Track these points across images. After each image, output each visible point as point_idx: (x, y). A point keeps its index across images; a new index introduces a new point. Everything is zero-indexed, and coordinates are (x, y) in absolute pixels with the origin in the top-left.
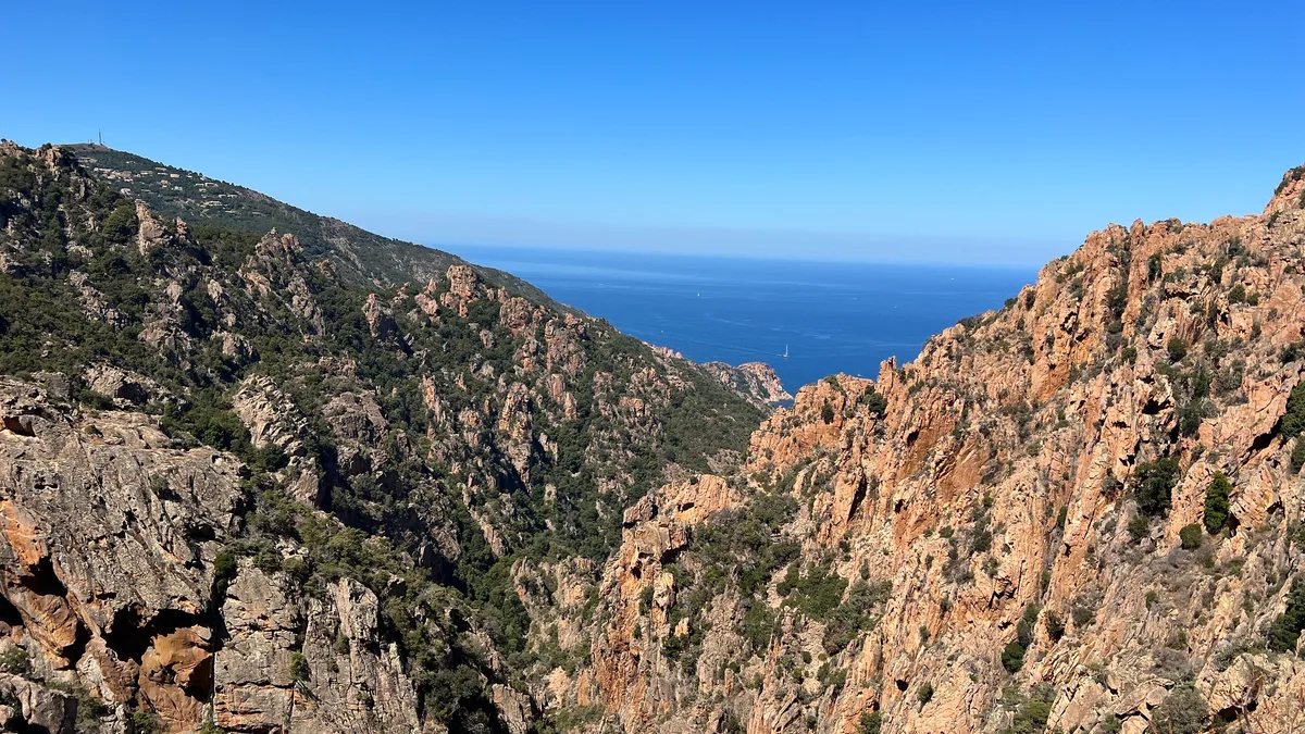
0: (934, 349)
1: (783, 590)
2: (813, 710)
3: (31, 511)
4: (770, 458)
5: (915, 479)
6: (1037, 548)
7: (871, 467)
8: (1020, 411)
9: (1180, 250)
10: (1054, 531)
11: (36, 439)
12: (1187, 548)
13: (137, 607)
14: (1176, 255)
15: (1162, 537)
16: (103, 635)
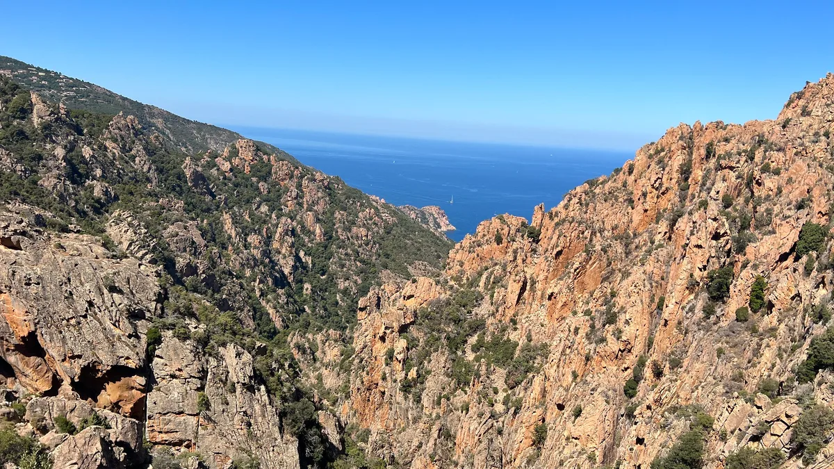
0: (570, 199)
1: (475, 349)
2: (501, 423)
3: (22, 300)
4: (462, 266)
5: (561, 279)
6: (645, 322)
7: (529, 272)
8: (626, 239)
9: (727, 140)
10: (655, 311)
11: (23, 252)
12: (741, 321)
13: (96, 364)
14: (724, 143)
15: (723, 315)
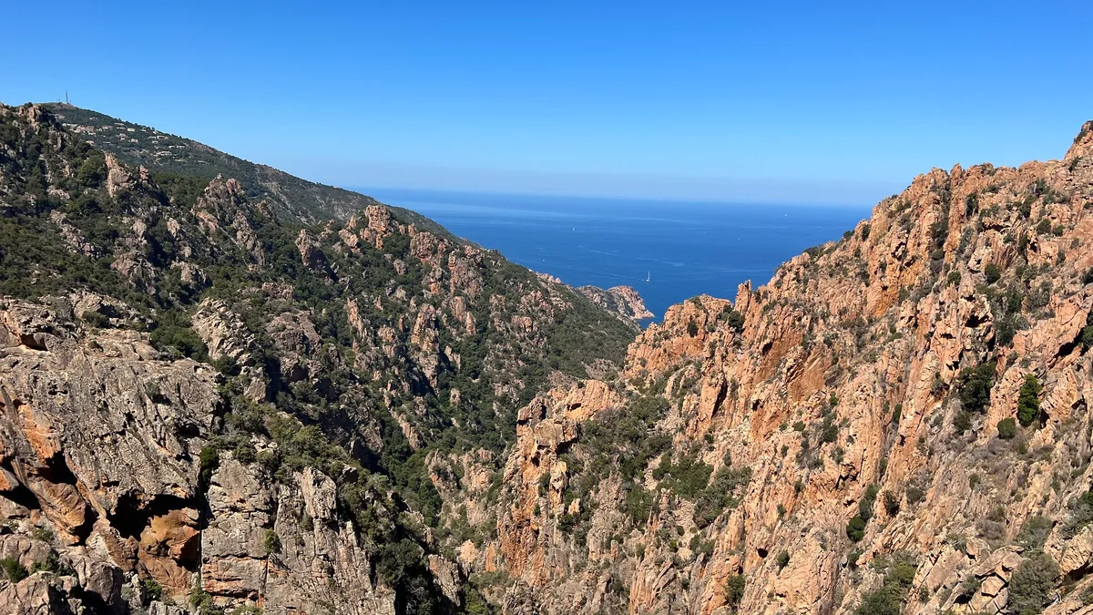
0: (784, 274)
1: (658, 475)
2: (687, 574)
3: (46, 413)
4: (644, 366)
5: (769, 382)
6: (876, 438)
7: (731, 372)
8: (858, 326)
9: (994, 190)
10: (890, 425)
11: (48, 353)
12: (1004, 438)
13: (137, 493)
14: (991, 194)
15: (981, 429)
16: (109, 516)
